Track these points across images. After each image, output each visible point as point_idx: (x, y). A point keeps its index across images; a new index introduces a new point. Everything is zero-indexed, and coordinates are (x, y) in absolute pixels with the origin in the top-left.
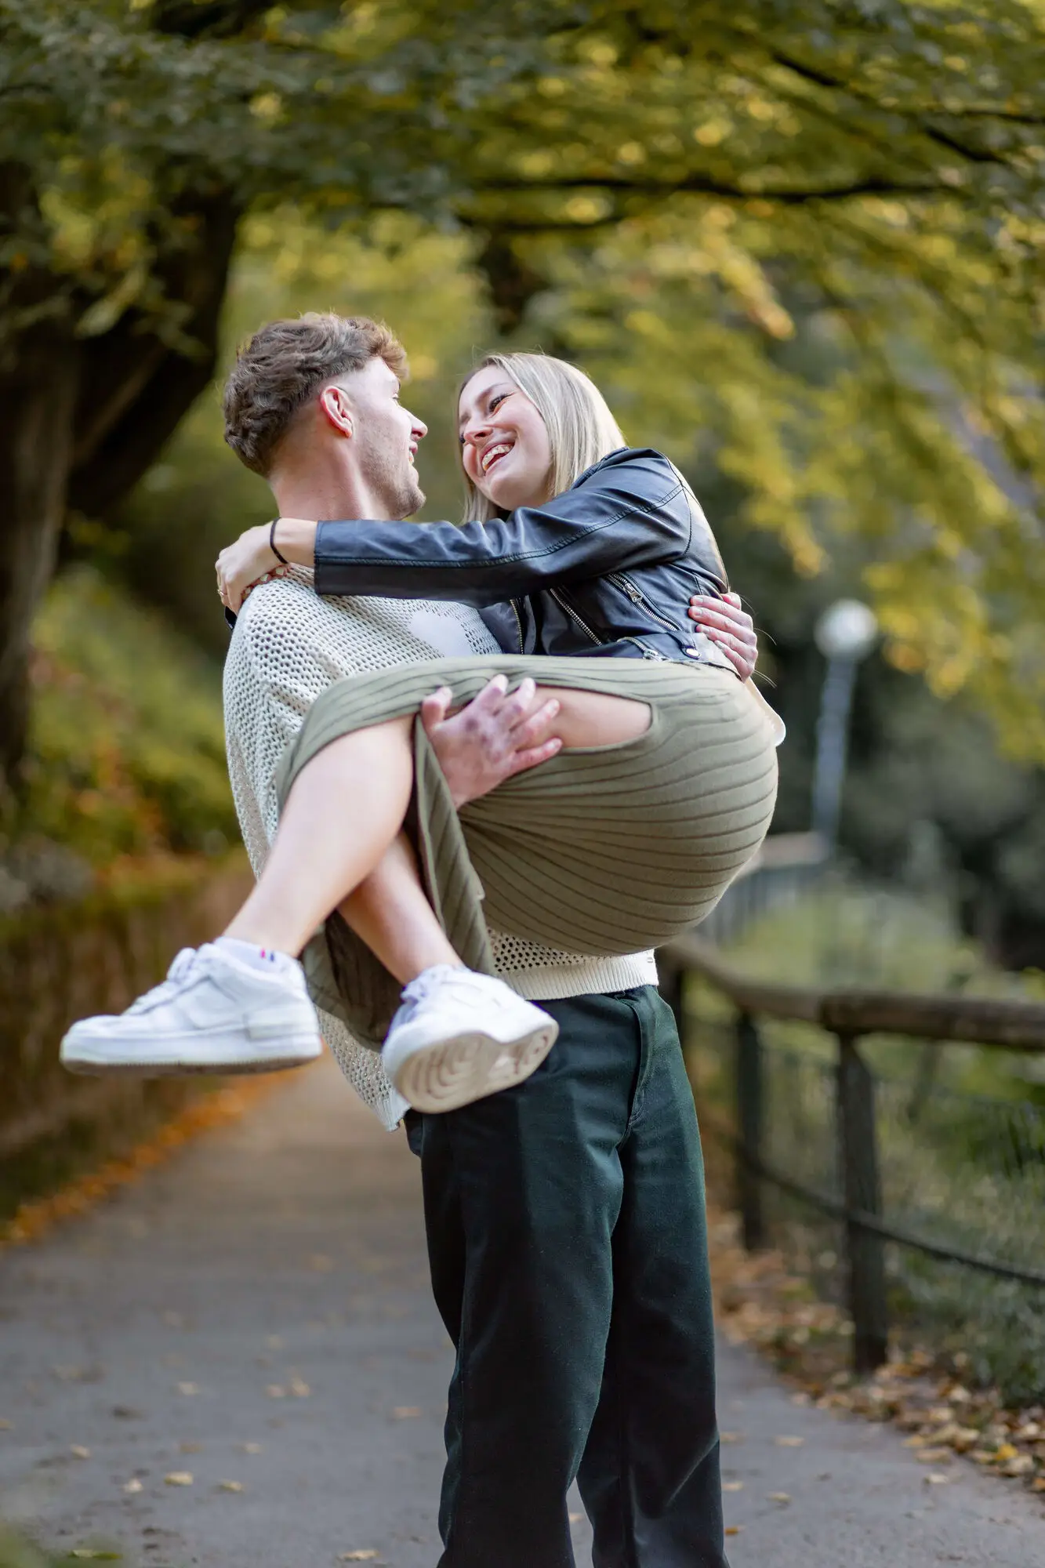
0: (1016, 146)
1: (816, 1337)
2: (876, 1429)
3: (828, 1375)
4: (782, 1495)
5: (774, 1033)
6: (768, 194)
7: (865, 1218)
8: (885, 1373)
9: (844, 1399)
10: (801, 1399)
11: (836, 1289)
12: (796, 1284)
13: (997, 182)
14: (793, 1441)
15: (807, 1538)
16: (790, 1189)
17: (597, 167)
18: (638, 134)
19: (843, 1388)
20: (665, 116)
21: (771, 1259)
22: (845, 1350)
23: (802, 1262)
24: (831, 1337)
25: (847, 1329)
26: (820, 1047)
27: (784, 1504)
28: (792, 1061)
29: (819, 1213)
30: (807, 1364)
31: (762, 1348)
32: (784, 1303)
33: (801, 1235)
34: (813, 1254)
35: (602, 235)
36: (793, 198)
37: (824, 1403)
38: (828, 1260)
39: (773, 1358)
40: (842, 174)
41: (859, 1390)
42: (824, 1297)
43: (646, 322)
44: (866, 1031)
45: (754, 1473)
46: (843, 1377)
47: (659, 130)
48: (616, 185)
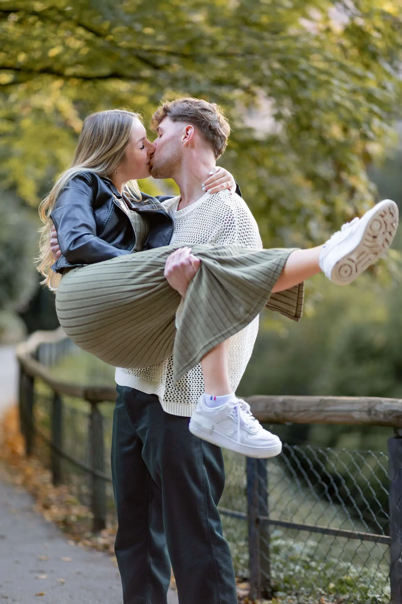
0: (168, 64)
1: (79, 518)
2: (100, 555)
3: (83, 533)
4: (62, 580)
5: (67, 401)
6: (75, 76)
7: (99, 473)
8: (105, 533)
9: (88, 543)
10: (72, 543)
11: (87, 500)
12: (73, 499)
13: (162, 77)
14: (68, 559)
15: (71, 596)
16: (72, 461)
17: (10, 63)
18: (26, 51)
19: (89, 539)
20: (36, 44)
21: (63, 489)
22: (90, 524)
23: (74, 489)
24: (85, 519)
25: (91, 516)
26: (84, 407)
27: (63, 583)
28: (74, 411)
29: (82, 470)
30: (75, 529)
31: (57, 523)
32: (67, 505)
33: (75, 479)
34: (79, 487)
35: (12, 89)
36: (85, 79)
37: (80, 545)
38: (85, 489)
39: (62, 527)
40: (105, 71)
41: (94, 539)
42: (83, 503)
43: (27, 123)
44: (101, 401)
45: (52, 571)
46: (88, 534)
47: (34, 50)
48: (17, 70)
